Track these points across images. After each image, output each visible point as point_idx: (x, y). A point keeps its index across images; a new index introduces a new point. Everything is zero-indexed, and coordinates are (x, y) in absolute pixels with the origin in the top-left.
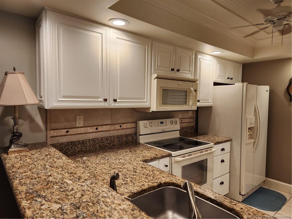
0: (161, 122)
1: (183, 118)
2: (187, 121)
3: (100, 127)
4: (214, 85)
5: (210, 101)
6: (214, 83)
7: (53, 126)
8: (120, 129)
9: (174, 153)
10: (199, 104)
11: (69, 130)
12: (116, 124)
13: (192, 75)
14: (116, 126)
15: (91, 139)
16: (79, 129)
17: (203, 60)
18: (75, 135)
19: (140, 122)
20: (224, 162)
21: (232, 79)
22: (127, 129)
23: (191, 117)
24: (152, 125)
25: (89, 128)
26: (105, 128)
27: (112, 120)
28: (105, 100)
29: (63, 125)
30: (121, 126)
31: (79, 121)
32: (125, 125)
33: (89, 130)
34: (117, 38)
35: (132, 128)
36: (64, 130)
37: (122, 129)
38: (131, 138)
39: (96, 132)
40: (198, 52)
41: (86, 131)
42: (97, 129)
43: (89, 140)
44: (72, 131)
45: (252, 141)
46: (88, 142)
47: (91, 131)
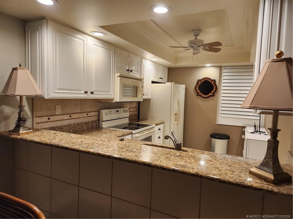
0: (117, 111)
1: (130, 108)
2: (132, 110)
3: (73, 115)
4: (152, 83)
5: (149, 95)
6: (152, 81)
7: (39, 113)
8: (87, 117)
9: (134, 132)
10: (144, 97)
11: (50, 117)
12: (84, 113)
13: (139, 75)
14: (84, 114)
15: (67, 125)
16: (57, 116)
17: (146, 64)
18: (54, 121)
19: (103, 111)
20: (160, 138)
21: (162, 79)
22: (92, 116)
23: (135, 107)
24: (111, 113)
25: (65, 116)
26: (76, 116)
27: (81, 109)
28: (86, 92)
29: (45, 113)
30: (87, 114)
31: (58, 110)
32: (91, 113)
33: (65, 117)
34: (93, 44)
35: (96, 116)
36: (46, 117)
37: (88, 117)
38: (95, 124)
39: (70, 119)
40: (142, 58)
41: (63, 118)
42: (70, 116)
43: (65, 125)
44: (52, 118)
45: (177, 122)
46: (64, 128)
47: (66, 118)
